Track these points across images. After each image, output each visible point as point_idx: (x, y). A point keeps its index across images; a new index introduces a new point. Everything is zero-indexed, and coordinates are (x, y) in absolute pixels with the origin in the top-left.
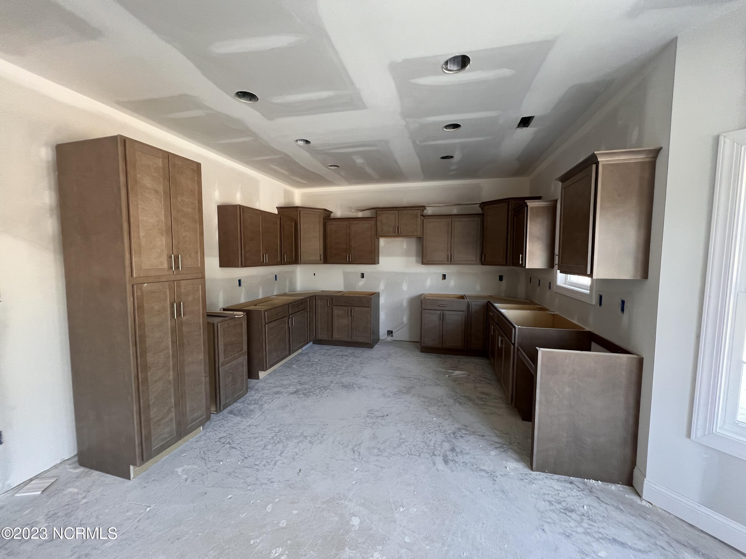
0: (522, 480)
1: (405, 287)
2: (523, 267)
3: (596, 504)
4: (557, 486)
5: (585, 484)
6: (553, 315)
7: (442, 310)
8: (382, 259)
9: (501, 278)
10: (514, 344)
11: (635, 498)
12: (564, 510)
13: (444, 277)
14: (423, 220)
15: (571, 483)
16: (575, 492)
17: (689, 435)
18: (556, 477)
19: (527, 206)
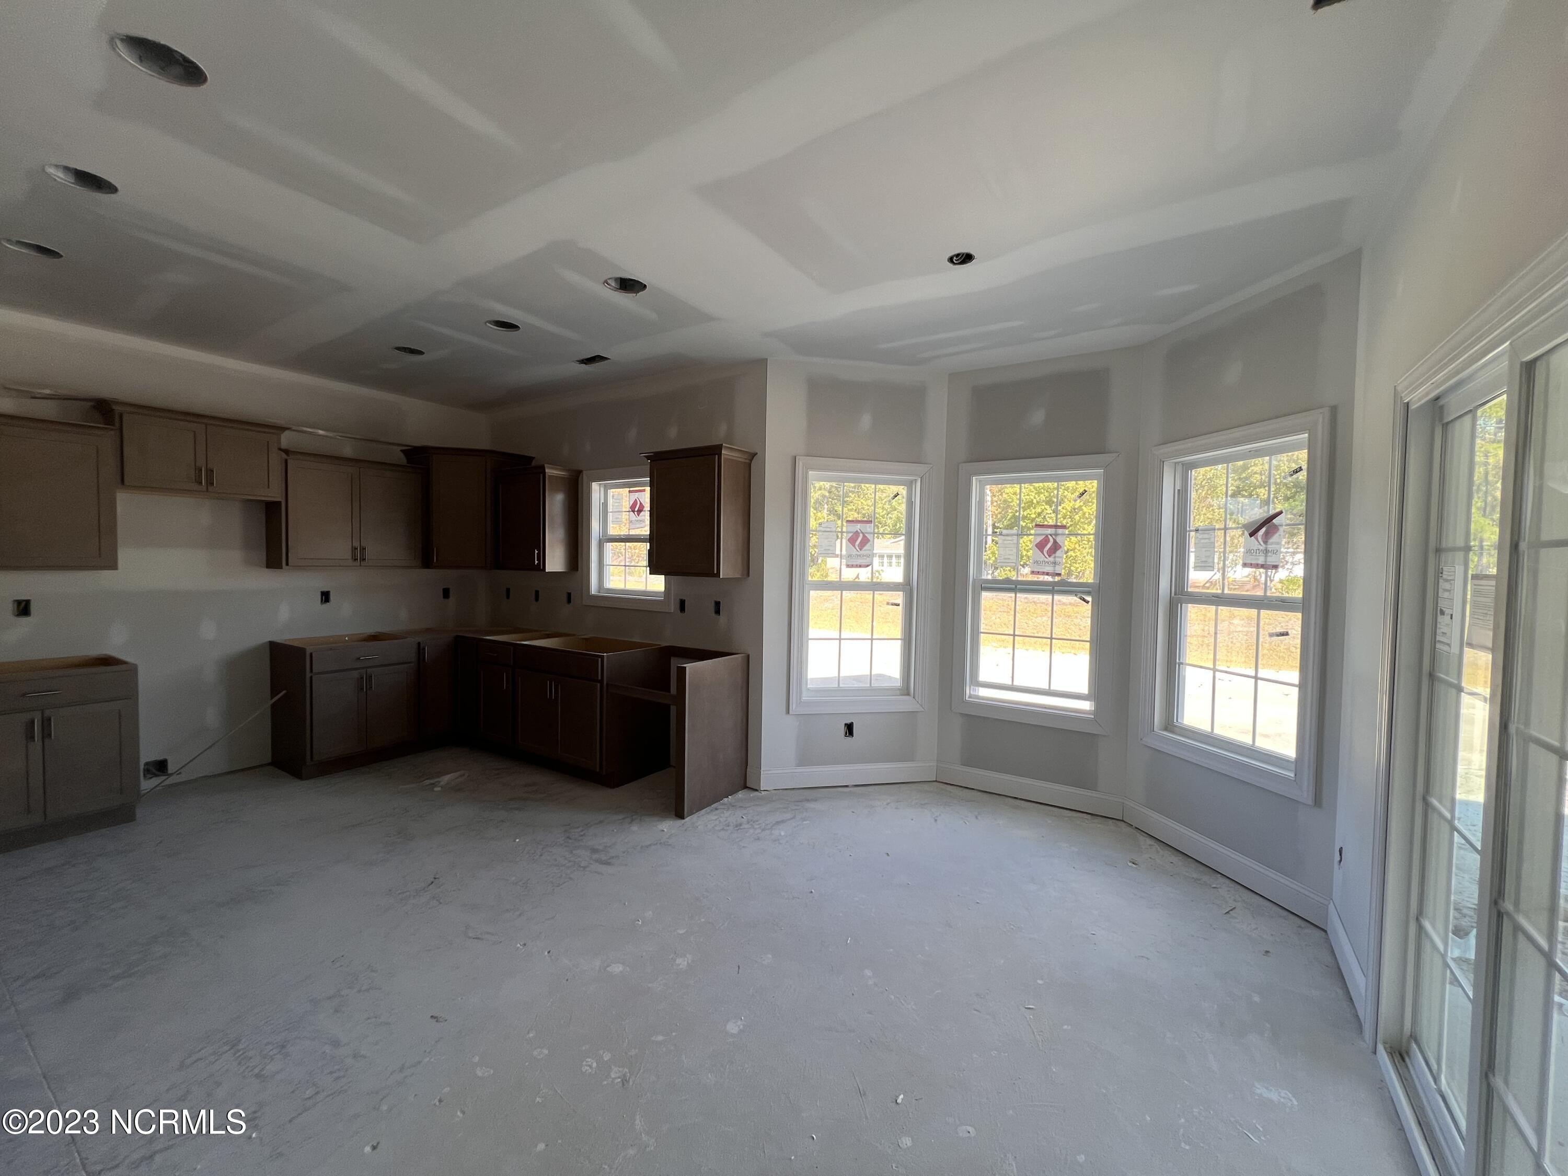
0: (686, 830)
1: (208, 630)
2: (540, 570)
3: (745, 812)
4: (713, 817)
5: (723, 804)
6: (586, 639)
7: (363, 668)
8: (124, 555)
9: (446, 593)
10: (601, 682)
11: (756, 793)
12: (736, 827)
13: (325, 597)
14: (286, 461)
15: (716, 809)
16: (727, 814)
17: (788, 712)
18: (703, 811)
19: (544, 473)
